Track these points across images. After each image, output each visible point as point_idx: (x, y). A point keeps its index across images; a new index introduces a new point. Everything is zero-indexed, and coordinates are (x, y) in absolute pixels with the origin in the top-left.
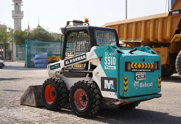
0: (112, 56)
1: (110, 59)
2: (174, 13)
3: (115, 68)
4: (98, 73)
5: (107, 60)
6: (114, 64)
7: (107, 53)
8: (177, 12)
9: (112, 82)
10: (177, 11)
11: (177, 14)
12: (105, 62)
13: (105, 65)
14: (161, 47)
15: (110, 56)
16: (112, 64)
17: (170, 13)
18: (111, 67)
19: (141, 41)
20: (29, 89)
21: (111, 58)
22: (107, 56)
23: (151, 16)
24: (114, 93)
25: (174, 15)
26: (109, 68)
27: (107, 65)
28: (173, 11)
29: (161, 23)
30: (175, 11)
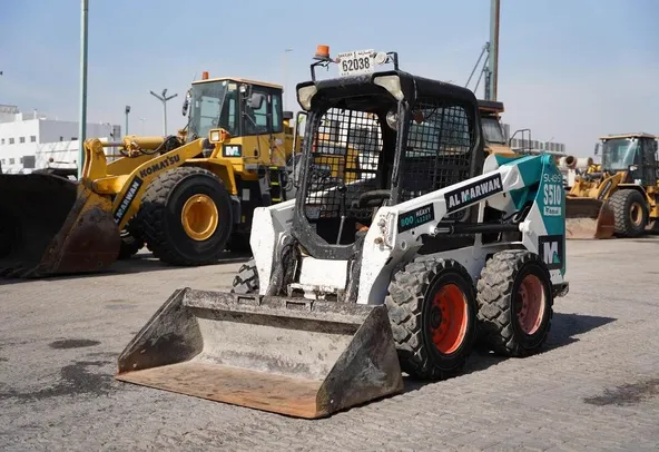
0: (555, 184)
1: (553, 191)
3: (560, 211)
5: (548, 192)
6: (559, 202)
7: (547, 177)
12: (545, 198)
13: (545, 205)
15: (551, 182)
16: (555, 203)
21: (553, 188)
22: (548, 184)
26: (550, 212)
27: (548, 204)
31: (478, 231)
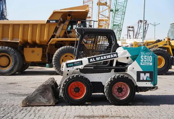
0: (148, 55)
1: (147, 58)
2: (51, 22)
3: (151, 64)
4: (133, 68)
5: (144, 58)
6: (151, 61)
7: (143, 53)
8: (54, 22)
9: (148, 75)
10: (54, 20)
11: (54, 23)
12: (141, 60)
13: (141, 62)
14: (35, 47)
15: (146, 55)
16: (148, 61)
17: (48, 21)
18: (147, 63)
19: (19, 42)
20: (42, 87)
21: (147, 56)
22: (144, 55)
23: (29, 21)
24: (150, 83)
25: (51, 23)
26: (145, 64)
27: (144, 61)
28: (51, 20)
29: (39, 28)
30: (52, 20)
31: (113, 69)
